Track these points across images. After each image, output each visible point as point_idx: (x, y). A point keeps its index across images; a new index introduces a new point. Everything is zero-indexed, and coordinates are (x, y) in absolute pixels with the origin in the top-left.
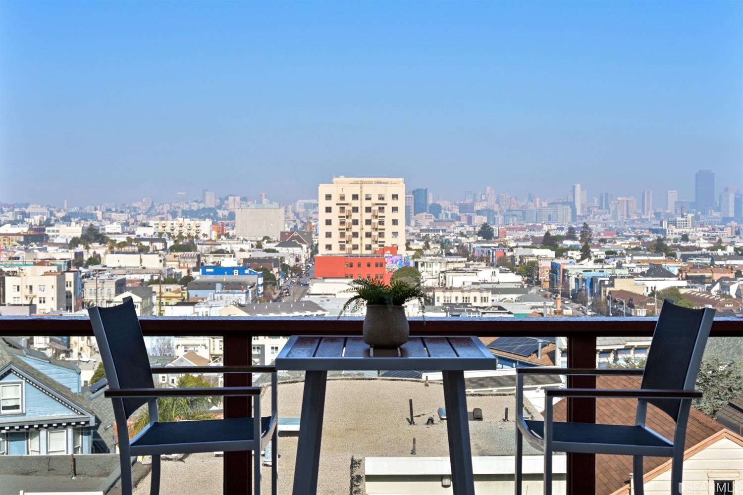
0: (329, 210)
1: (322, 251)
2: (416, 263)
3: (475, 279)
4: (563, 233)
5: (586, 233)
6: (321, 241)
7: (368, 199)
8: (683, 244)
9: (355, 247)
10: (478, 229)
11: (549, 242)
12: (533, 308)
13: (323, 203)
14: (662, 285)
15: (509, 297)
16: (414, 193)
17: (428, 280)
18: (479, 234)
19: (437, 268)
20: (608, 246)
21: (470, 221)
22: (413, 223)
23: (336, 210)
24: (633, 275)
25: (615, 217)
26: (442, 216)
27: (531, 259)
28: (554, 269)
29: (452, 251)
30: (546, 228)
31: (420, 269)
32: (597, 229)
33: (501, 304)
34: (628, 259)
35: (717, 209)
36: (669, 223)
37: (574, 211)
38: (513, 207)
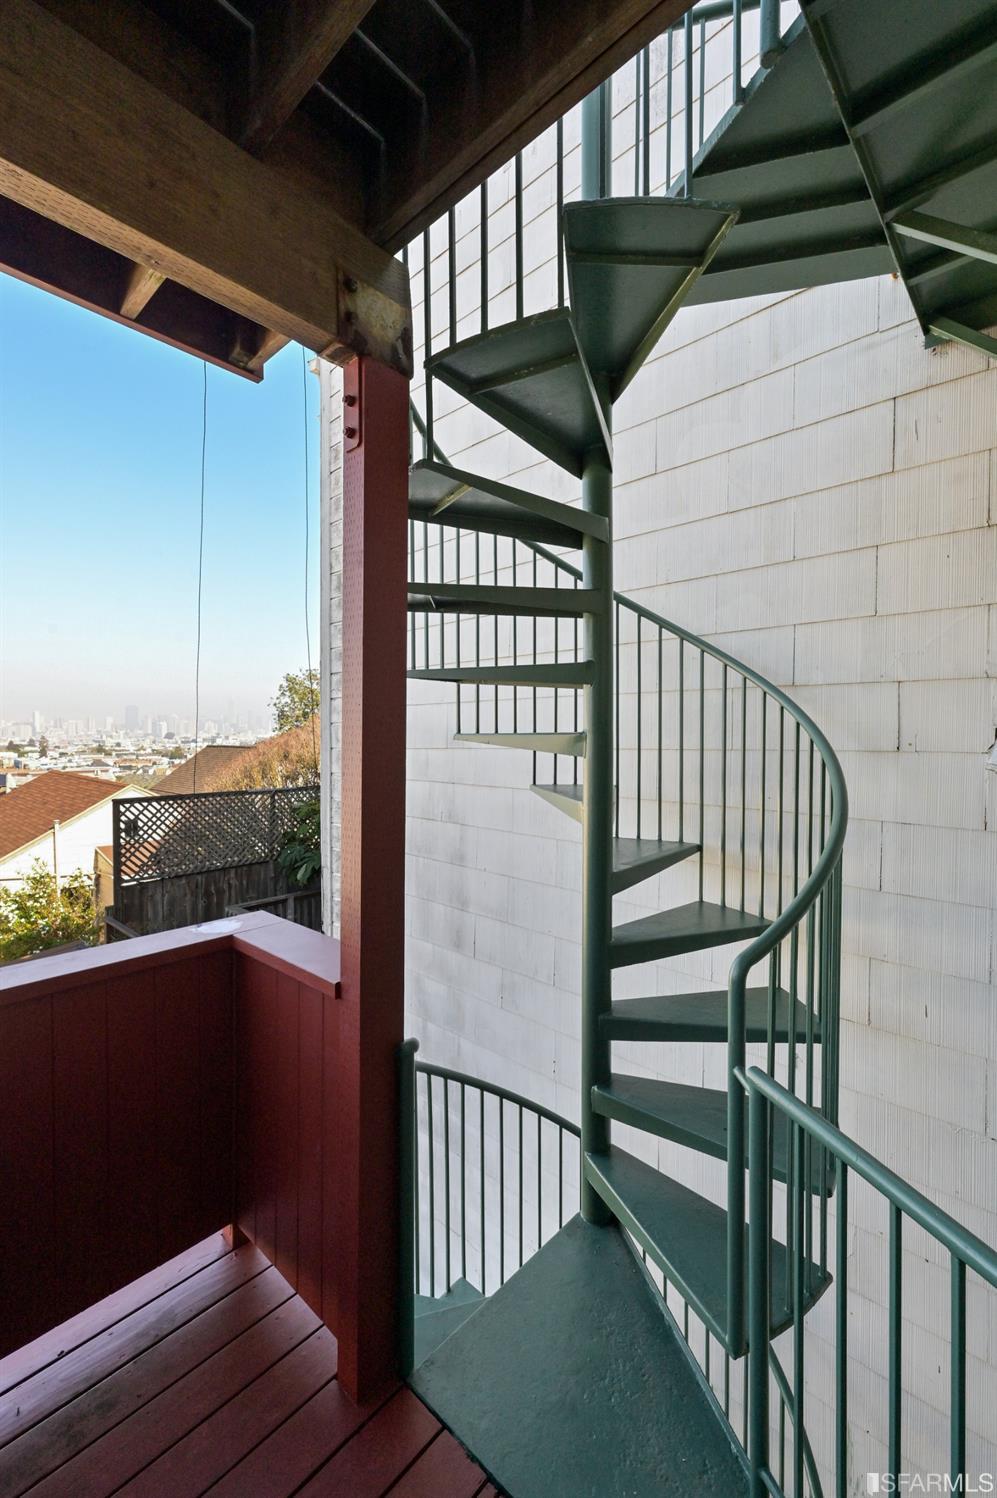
4: (25, 743)
5: (43, 743)
8: (116, 748)
11: (12, 747)
30: (10, 740)
32: (52, 740)
35: (140, 729)
36: (107, 736)
37: (33, 728)
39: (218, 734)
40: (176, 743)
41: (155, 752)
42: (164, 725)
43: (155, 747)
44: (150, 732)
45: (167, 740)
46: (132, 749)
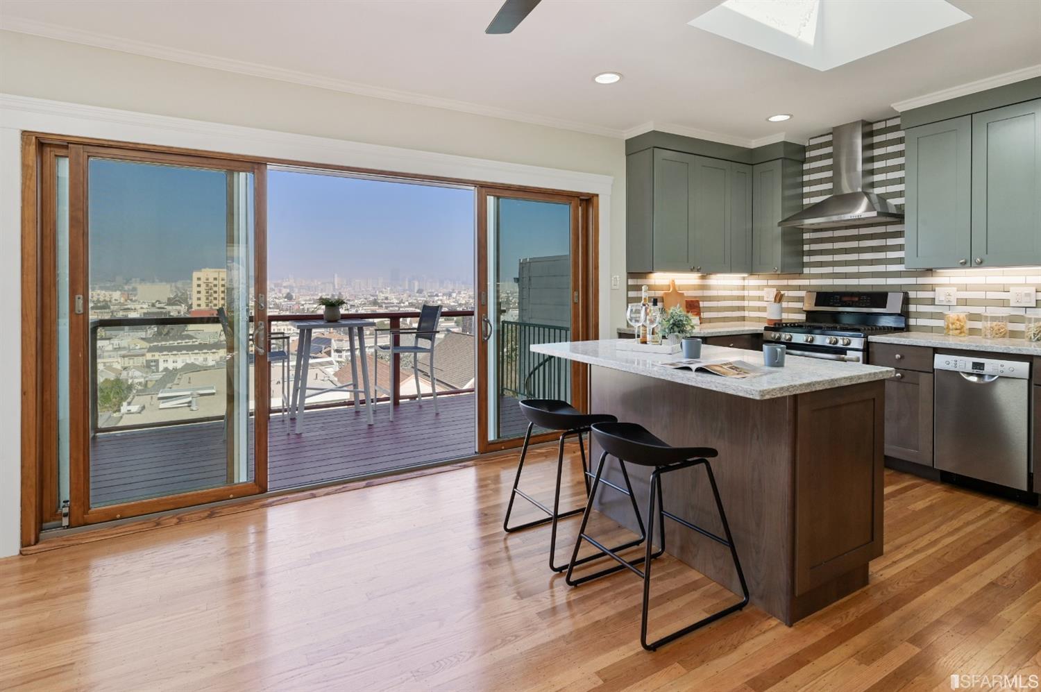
0: (199, 286)
1: (195, 307)
6: (195, 302)
7: (223, 280)
8: (386, 301)
9: (215, 305)
10: (284, 295)
13: (195, 282)
18: (285, 298)
20: (351, 303)
21: (280, 292)
23: (203, 286)
25: (354, 289)
29: (271, 306)
30: (320, 295)
34: (361, 309)
35: (400, 286)
36: (379, 292)
37: (334, 286)
38: (303, 284)
39: (453, 290)
40: (424, 297)
41: (411, 305)
42: (416, 284)
43: (410, 301)
45: (417, 294)
46: (395, 301)
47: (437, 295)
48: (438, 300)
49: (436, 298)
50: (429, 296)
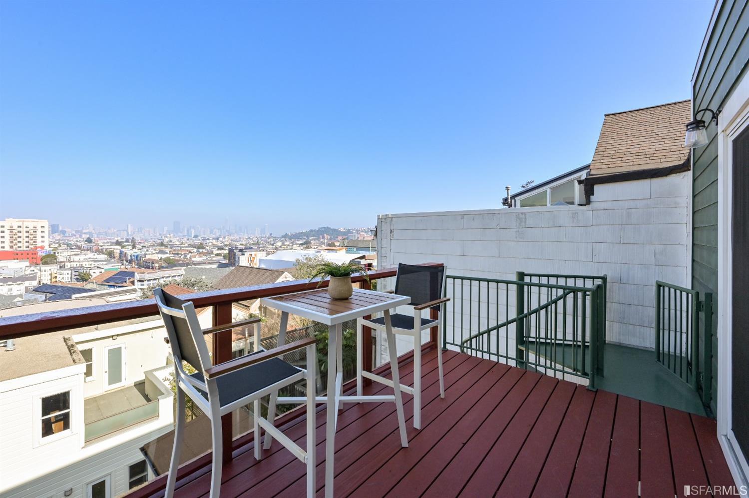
0: (3, 232)
2: (55, 253)
3: (85, 257)
4: (124, 240)
5: (133, 240)
7: (27, 228)
8: (170, 243)
9: (19, 247)
10: (85, 239)
11: (118, 243)
12: (113, 266)
14: (164, 256)
15: (101, 263)
16: (51, 226)
17: (60, 258)
18: (86, 241)
19: (66, 254)
20: (142, 245)
21: (80, 236)
22: (51, 237)
23: (7, 232)
24: (153, 254)
25: (144, 235)
26: (67, 234)
27: (111, 250)
28: (121, 253)
29: (73, 247)
30: (116, 239)
31: (57, 255)
32: (138, 239)
33: (99, 266)
34: (150, 248)
35: (181, 233)
36: (165, 237)
37: (128, 233)
38: (101, 231)
40: (199, 240)
41: (190, 246)
42: (193, 231)
43: (189, 243)
44: (186, 234)
45: (194, 239)
46: (178, 243)
47: (208, 239)
48: (210, 242)
49: (208, 241)
50: (202, 240)
